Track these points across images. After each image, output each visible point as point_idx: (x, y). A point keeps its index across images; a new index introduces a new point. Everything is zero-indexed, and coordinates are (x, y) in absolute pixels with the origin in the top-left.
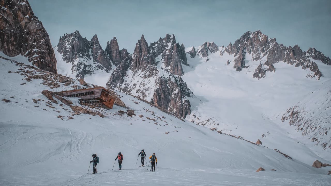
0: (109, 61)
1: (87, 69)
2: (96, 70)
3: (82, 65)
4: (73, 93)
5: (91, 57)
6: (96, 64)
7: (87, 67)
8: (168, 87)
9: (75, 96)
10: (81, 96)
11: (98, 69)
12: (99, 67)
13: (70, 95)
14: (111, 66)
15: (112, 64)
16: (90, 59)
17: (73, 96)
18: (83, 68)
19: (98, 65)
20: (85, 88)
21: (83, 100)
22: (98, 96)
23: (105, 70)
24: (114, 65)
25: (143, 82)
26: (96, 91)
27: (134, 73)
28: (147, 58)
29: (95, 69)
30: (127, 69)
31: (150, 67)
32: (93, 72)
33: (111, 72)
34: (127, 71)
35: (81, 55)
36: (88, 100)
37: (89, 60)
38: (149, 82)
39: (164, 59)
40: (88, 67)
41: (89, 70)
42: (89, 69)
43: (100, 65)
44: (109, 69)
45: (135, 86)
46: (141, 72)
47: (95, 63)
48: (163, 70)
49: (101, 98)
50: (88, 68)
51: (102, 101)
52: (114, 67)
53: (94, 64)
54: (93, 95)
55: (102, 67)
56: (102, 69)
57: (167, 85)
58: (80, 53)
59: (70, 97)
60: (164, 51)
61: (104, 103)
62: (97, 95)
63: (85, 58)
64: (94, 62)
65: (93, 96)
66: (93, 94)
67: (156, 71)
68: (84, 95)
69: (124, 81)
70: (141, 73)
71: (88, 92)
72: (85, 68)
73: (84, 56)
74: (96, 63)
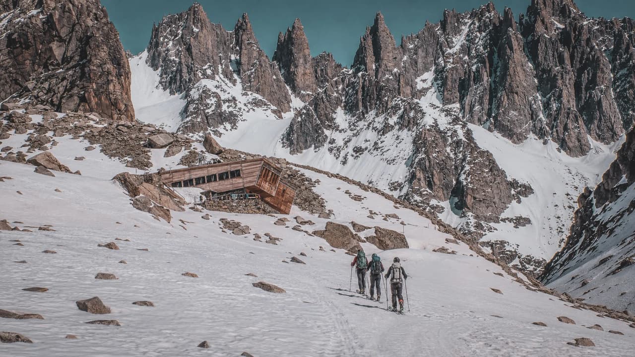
0: (285, 86)
1: (224, 107)
2: (248, 112)
3: (211, 98)
4: (187, 177)
5: (235, 76)
6: (248, 95)
7: (224, 103)
8: (449, 154)
9: (192, 185)
10: (208, 182)
11: (254, 110)
12: (256, 103)
13: (180, 182)
14: (289, 102)
15: (292, 97)
16: (234, 82)
17: (188, 183)
18: (213, 108)
19: (253, 99)
20: (219, 162)
21: (213, 193)
22: (251, 182)
23: (274, 112)
24: (298, 99)
25: (382, 142)
26: (245, 168)
27: (355, 117)
28: (391, 77)
29: (247, 110)
30: (336, 108)
31: (400, 102)
32: (241, 115)
33: (289, 116)
34: (335, 113)
35: (209, 72)
36: (227, 192)
37: (230, 84)
38: (398, 141)
39: (439, 82)
40: (227, 104)
41: (231, 113)
42: (231, 109)
43: (260, 97)
44: (284, 110)
45: (358, 154)
46: (374, 116)
47: (246, 94)
48: (438, 109)
49: (259, 185)
50: (228, 107)
51: (263, 195)
52: (297, 103)
53: (243, 95)
54: (240, 180)
55: (265, 104)
56: (265, 108)
57: (446, 151)
58: (206, 67)
59: (180, 186)
60: (440, 60)
61: (268, 199)
62: (248, 179)
63: (220, 81)
64: (244, 92)
65: (238, 182)
66: (239, 175)
67: (416, 112)
68: (215, 180)
69: (328, 140)
70: (374, 118)
71: (227, 173)
72: (219, 106)
73: (217, 74)
74: (249, 93)
